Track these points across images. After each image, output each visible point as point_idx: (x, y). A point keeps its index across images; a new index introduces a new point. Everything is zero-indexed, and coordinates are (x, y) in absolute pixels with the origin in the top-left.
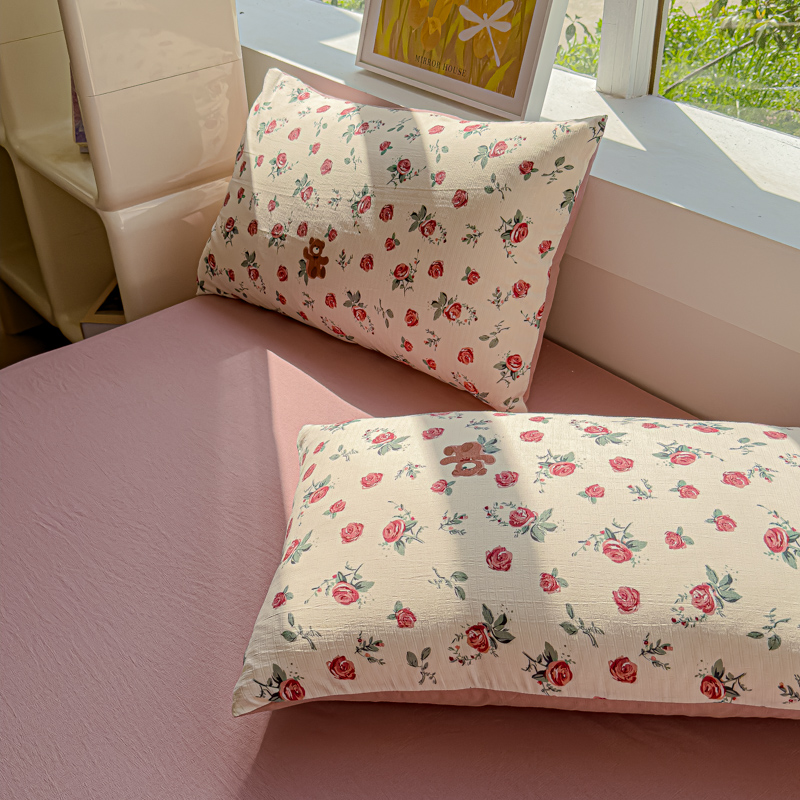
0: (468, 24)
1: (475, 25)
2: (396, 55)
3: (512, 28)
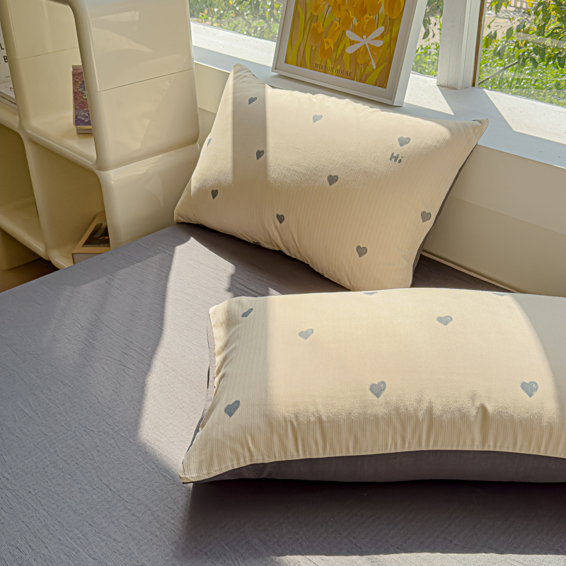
0: (352, 43)
1: (357, 42)
2: (301, 64)
3: (384, 44)
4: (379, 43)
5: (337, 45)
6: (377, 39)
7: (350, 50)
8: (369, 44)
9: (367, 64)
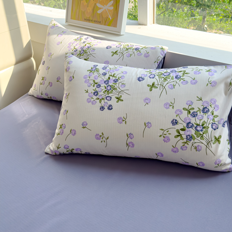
0: (100, 9)
1: (102, 8)
2: (78, 19)
3: (114, 8)
4: (112, 8)
5: (93, 10)
6: (110, 6)
7: (99, 12)
8: (107, 9)
9: (107, 18)
